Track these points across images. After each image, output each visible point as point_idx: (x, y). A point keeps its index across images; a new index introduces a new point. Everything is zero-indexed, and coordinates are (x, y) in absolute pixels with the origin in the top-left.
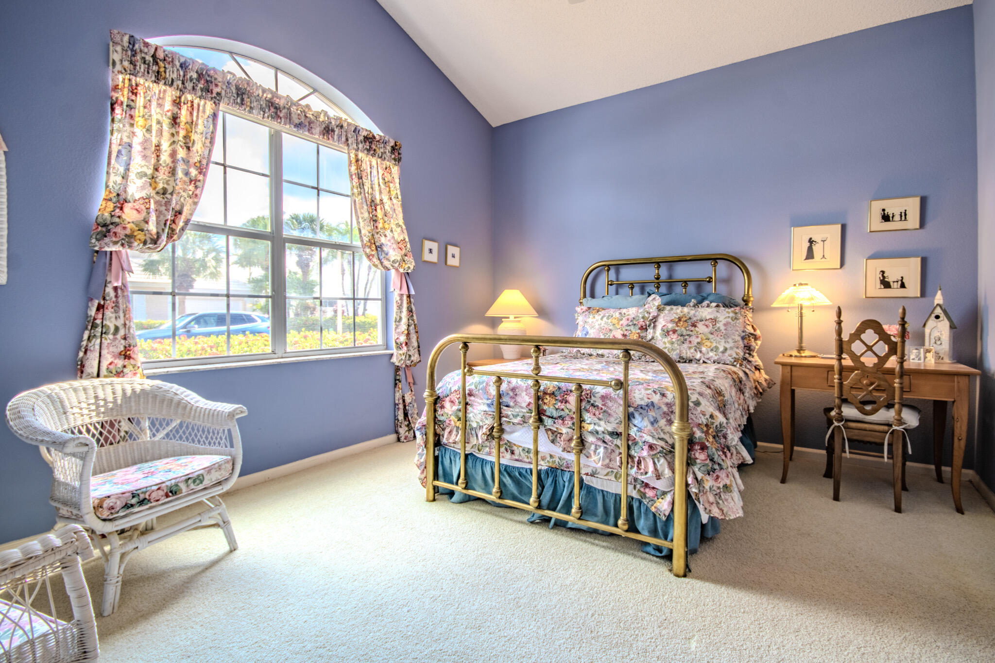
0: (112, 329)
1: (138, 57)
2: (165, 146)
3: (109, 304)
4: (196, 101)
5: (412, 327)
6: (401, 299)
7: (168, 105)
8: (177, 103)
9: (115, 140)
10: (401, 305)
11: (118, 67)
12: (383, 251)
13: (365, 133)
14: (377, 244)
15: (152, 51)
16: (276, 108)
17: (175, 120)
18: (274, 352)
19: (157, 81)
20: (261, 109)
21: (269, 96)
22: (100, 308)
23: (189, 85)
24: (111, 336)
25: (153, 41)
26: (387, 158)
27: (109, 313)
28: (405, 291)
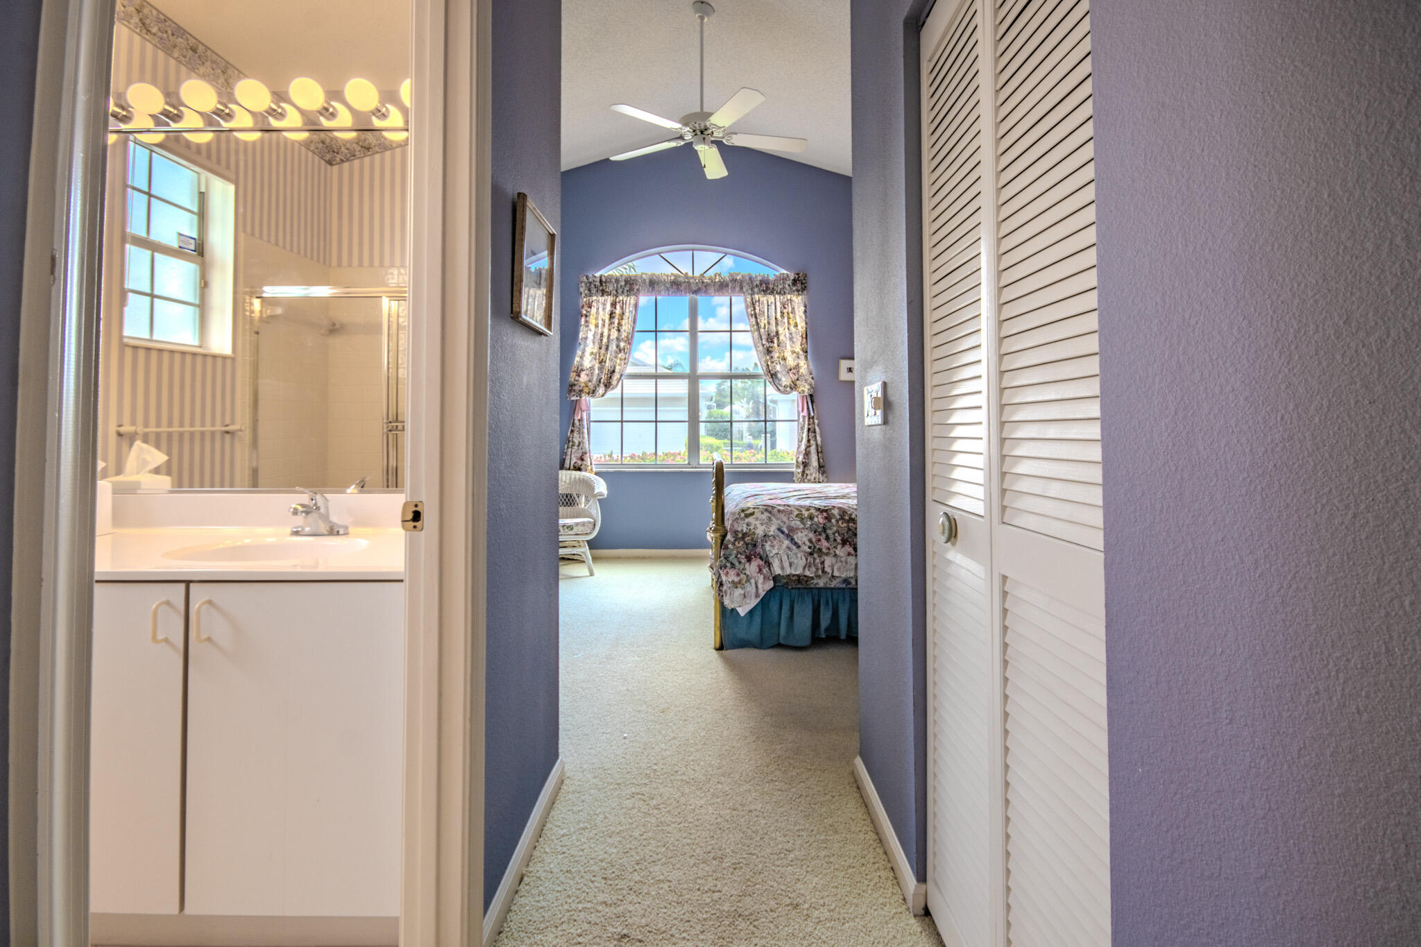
0: (577, 443)
1: (592, 286)
2: (606, 334)
3: (576, 429)
4: (625, 299)
5: (813, 449)
6: (804, 421)
7: (608, 308)
8: (614, 305)
9: (581, 335)
10: (804, 426)
11: (583, 295)
12: (777, 377)
13: (759, 278)
14: (772, 372)
15: (598, 280)
16: (678, 285)
17: (612, 315)
18: (689, 464)
19: (603, 295)
20: (668, 289)
21: (672, 278)
22: (572, 431)
23: (620, 291)
24: (576, 447)
25: (598, 275)
26: (787, 292)
27: (575, 434)
28: (805, 413)
